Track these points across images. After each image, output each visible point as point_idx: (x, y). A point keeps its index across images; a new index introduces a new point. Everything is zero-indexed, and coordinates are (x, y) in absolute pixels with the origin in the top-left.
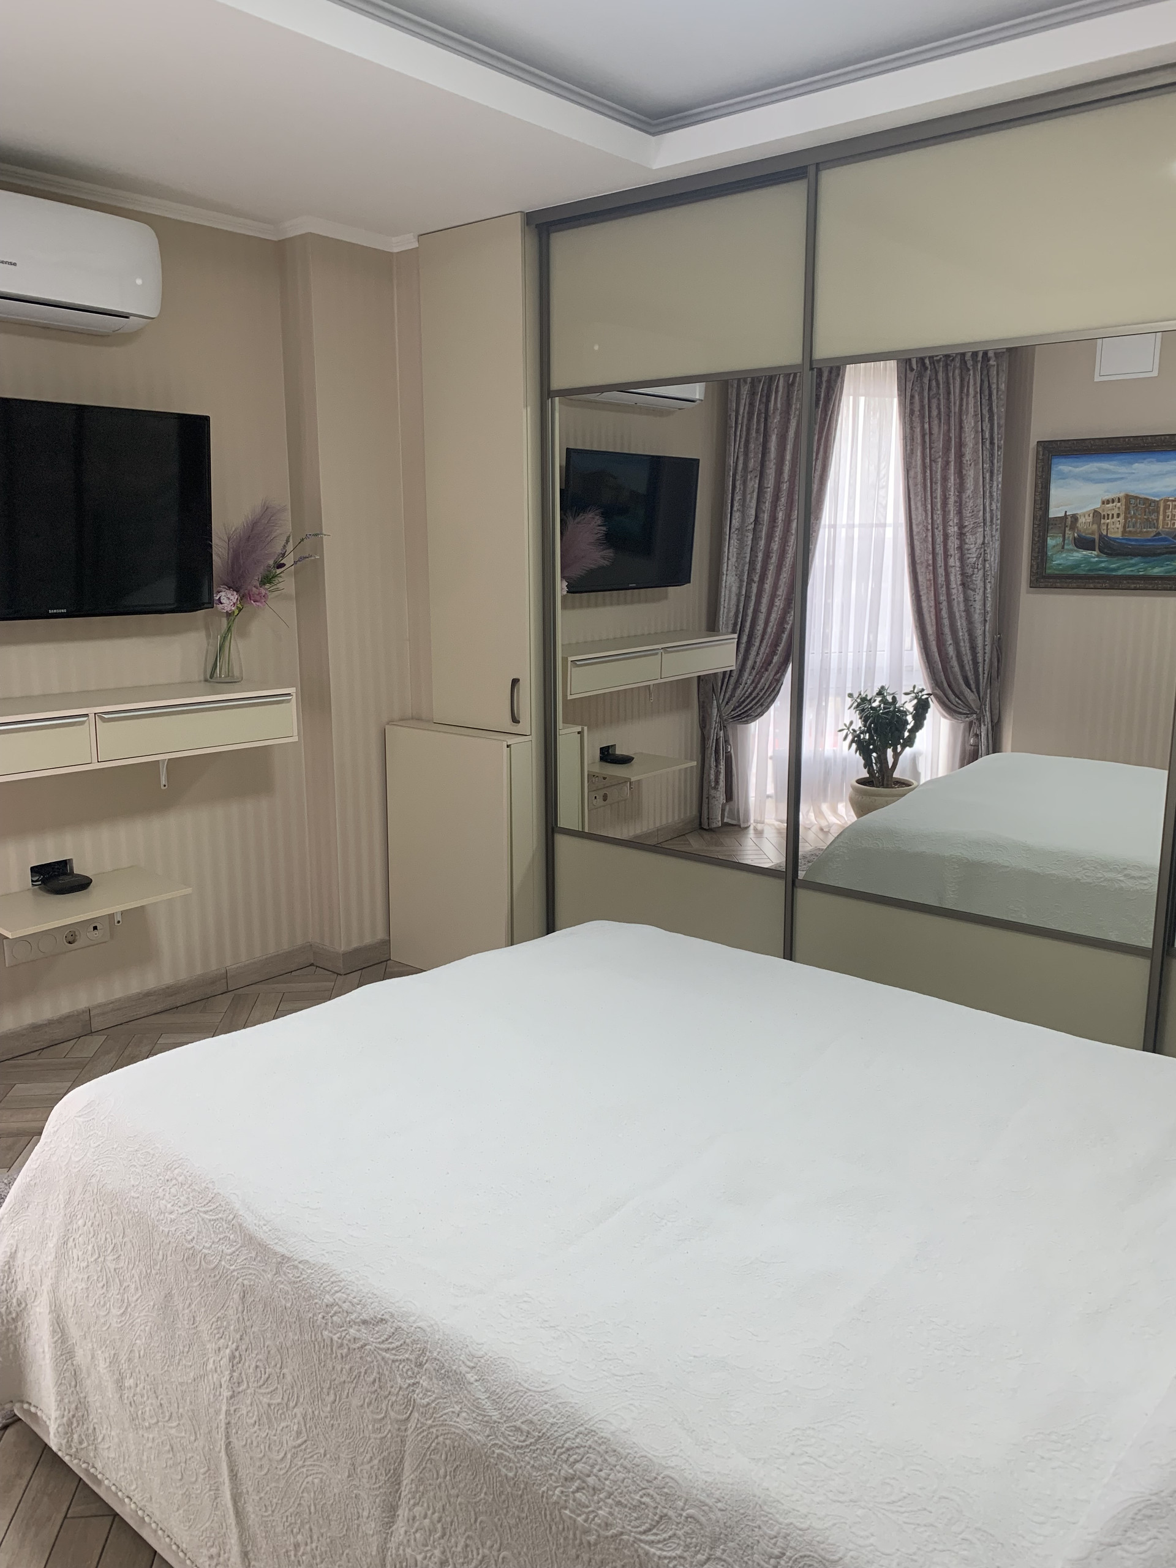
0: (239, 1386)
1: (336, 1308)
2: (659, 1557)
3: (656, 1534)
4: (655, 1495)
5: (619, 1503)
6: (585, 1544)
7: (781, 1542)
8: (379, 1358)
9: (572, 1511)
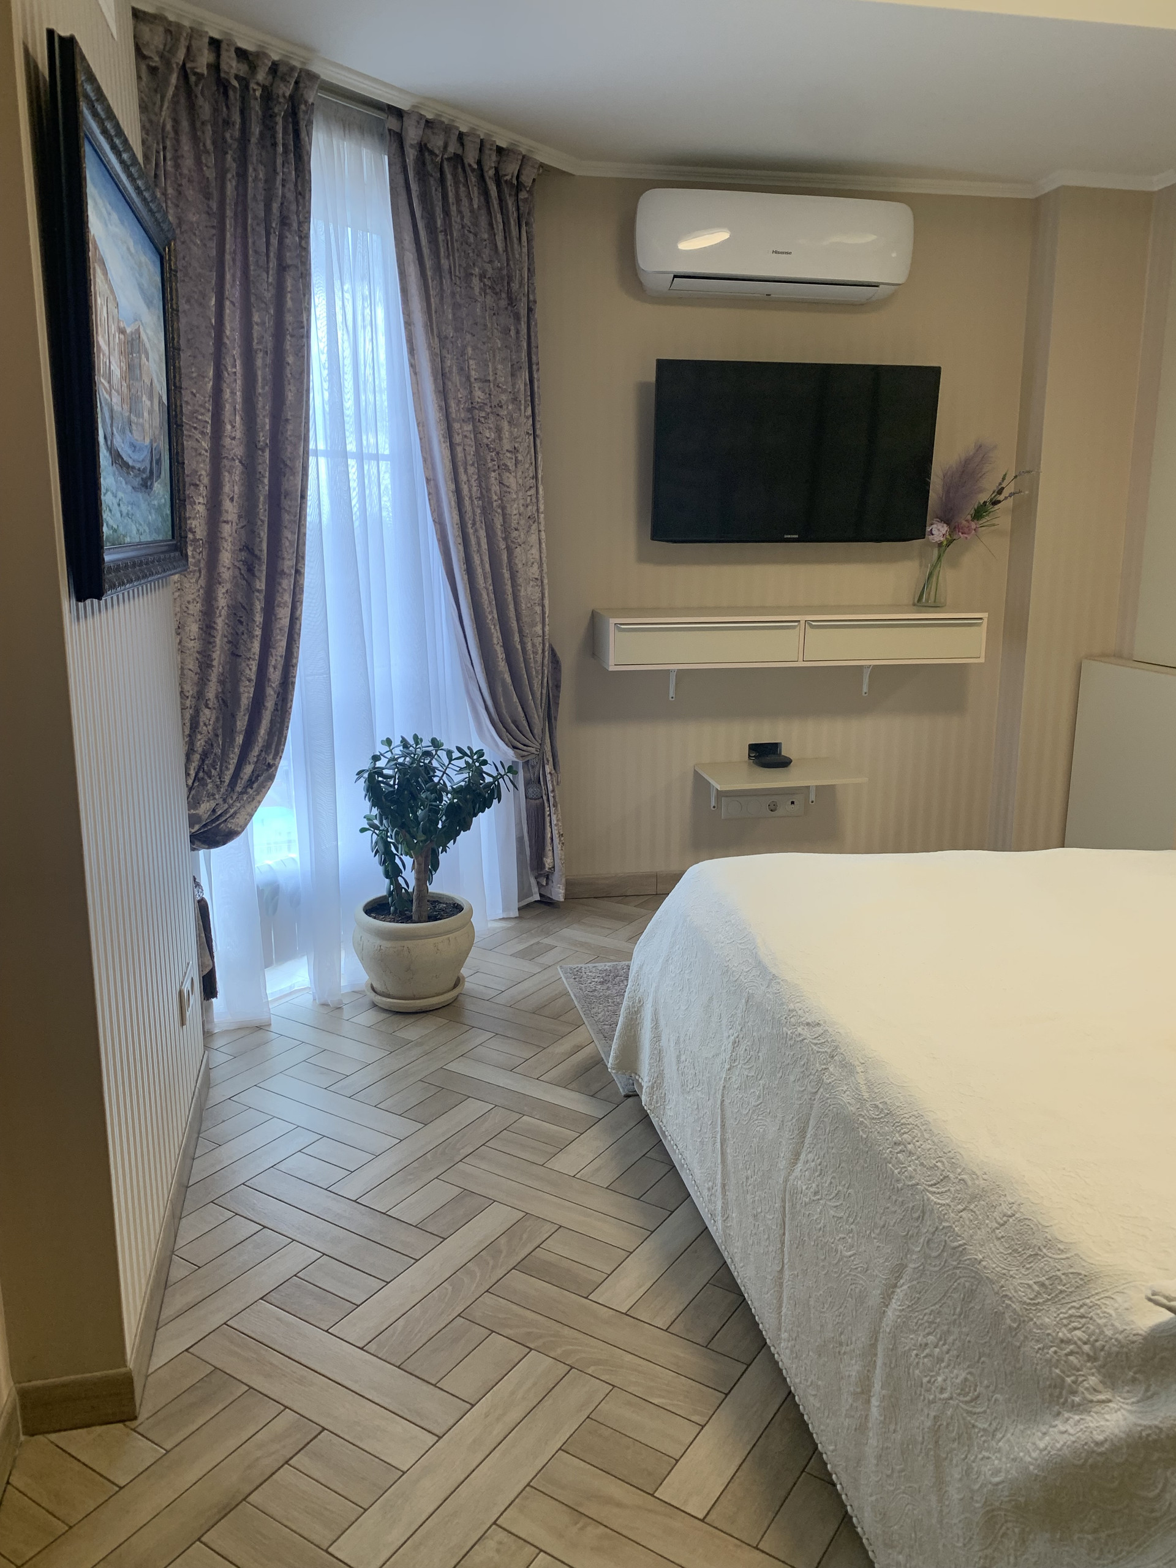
0: (734, 1063)
1: (794, 1013)
2: (935, 1203)
3: (938, 1188)
4: (946, 1162)
5: (922, 1164)
6: (896, 1189)
7: (1015, 1207)
8: (810, 1049)
9: (893, 1166)
